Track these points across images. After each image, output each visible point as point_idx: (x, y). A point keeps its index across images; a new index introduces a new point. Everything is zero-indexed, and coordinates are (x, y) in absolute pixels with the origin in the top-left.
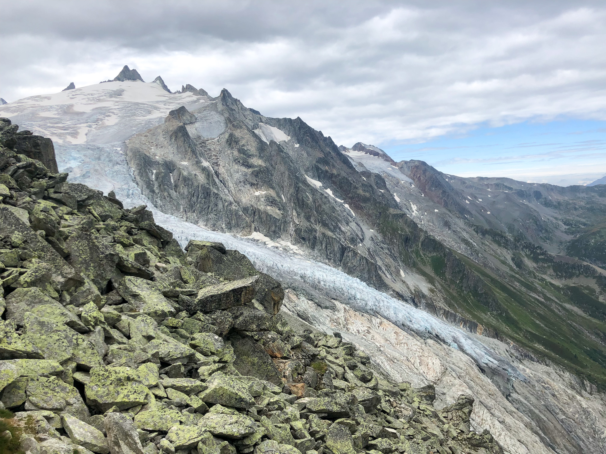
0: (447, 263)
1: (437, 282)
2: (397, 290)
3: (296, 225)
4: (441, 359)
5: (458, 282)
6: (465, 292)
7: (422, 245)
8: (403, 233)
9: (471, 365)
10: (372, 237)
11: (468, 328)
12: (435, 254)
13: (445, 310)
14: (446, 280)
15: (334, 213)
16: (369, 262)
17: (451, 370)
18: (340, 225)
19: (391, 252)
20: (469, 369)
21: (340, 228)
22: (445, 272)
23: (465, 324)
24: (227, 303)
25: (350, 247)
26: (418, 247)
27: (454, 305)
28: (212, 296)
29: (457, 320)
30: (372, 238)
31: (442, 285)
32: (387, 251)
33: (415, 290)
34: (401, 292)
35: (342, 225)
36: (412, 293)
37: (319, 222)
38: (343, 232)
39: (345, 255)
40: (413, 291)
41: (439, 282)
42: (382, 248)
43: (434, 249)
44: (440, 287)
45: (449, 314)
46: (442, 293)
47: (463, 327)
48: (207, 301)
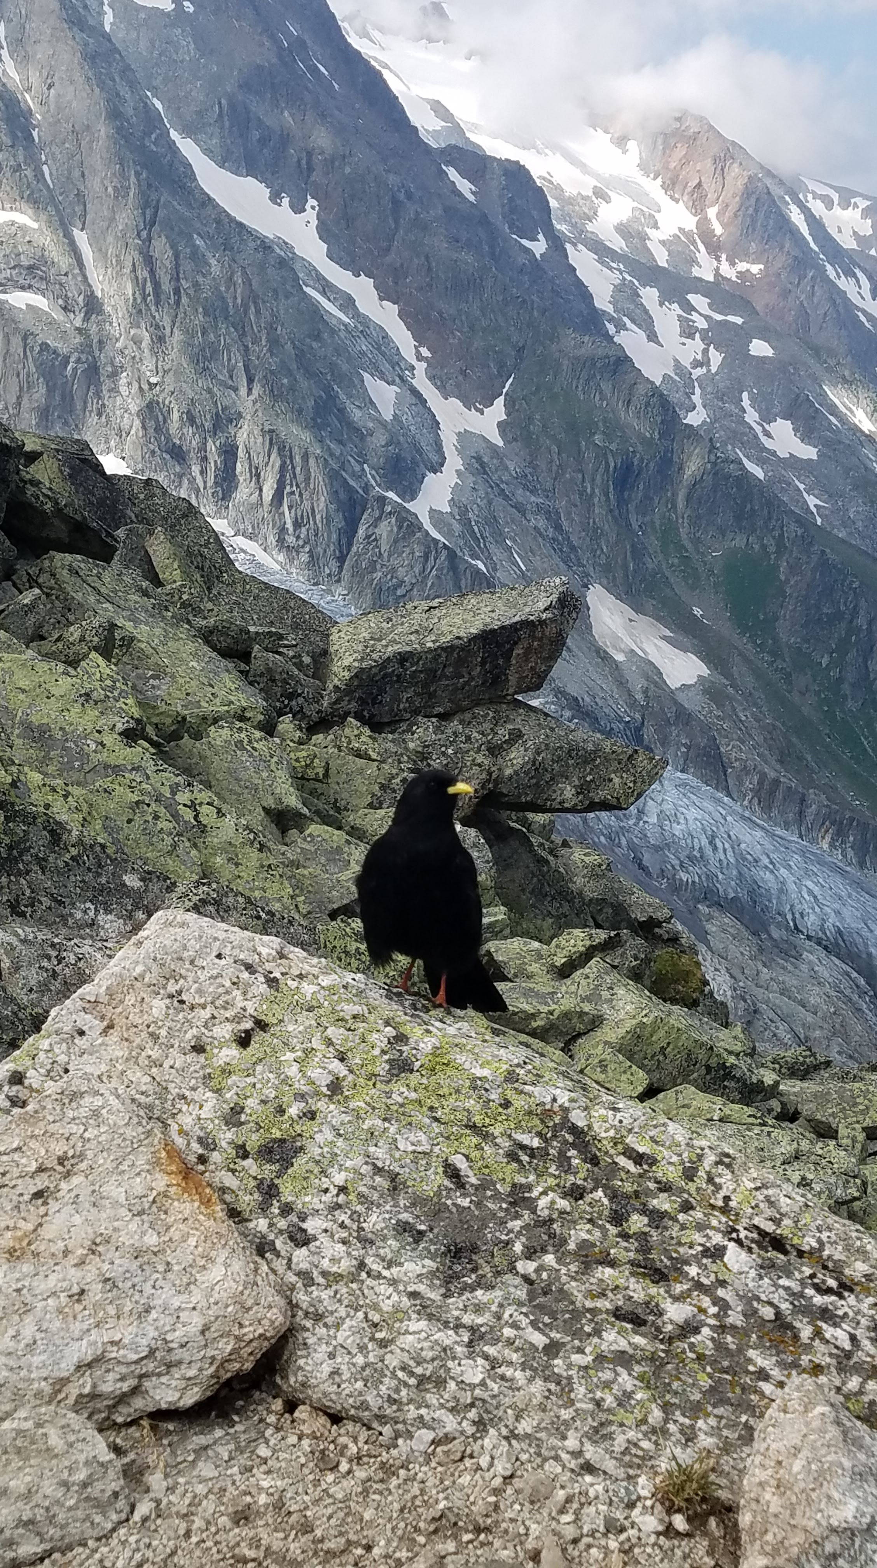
0: (787, 581)
1: (737, 659)
2: (573, 689)
3: (146, 388)
4: (736, 972)
5: (825, 662)
6: (850, 703)
7: (688, 499)
8: (613, 446)
9: (855, 997)
10: (478, 459)
11: (850, 853)
12: (740, 541)
13: (763, 776)
14: (775, 654)
15: (317, 337)
16: (462, 567)
17: (772, 1015)
18: (343, 397)
19: (558, 527)
20: (847, 1012)
21: (342, 411)
22: (777, 619)
23: (840, 834)
24: (457, 689)
25: (382, 500)
26: (674, 506)
27: (800, 758)
28: (403, 658)
29: (809, 818)
30: (483, 465)
31: (758, 674)
32: (542, 523)
33: (645, 691)
34: (587, 699)
35: (350, 396)
36: (633, 703)
37: (250, 381)
38: (358, 430)
39: (361, 532)
40: (639, 696)
41: (746, 660)
42: (520, 508)
43: (738, 518)
44: (749, 681)
45: (780, 795)
46: (755, 704)
47: (832, 845)
48: (385, 676)
